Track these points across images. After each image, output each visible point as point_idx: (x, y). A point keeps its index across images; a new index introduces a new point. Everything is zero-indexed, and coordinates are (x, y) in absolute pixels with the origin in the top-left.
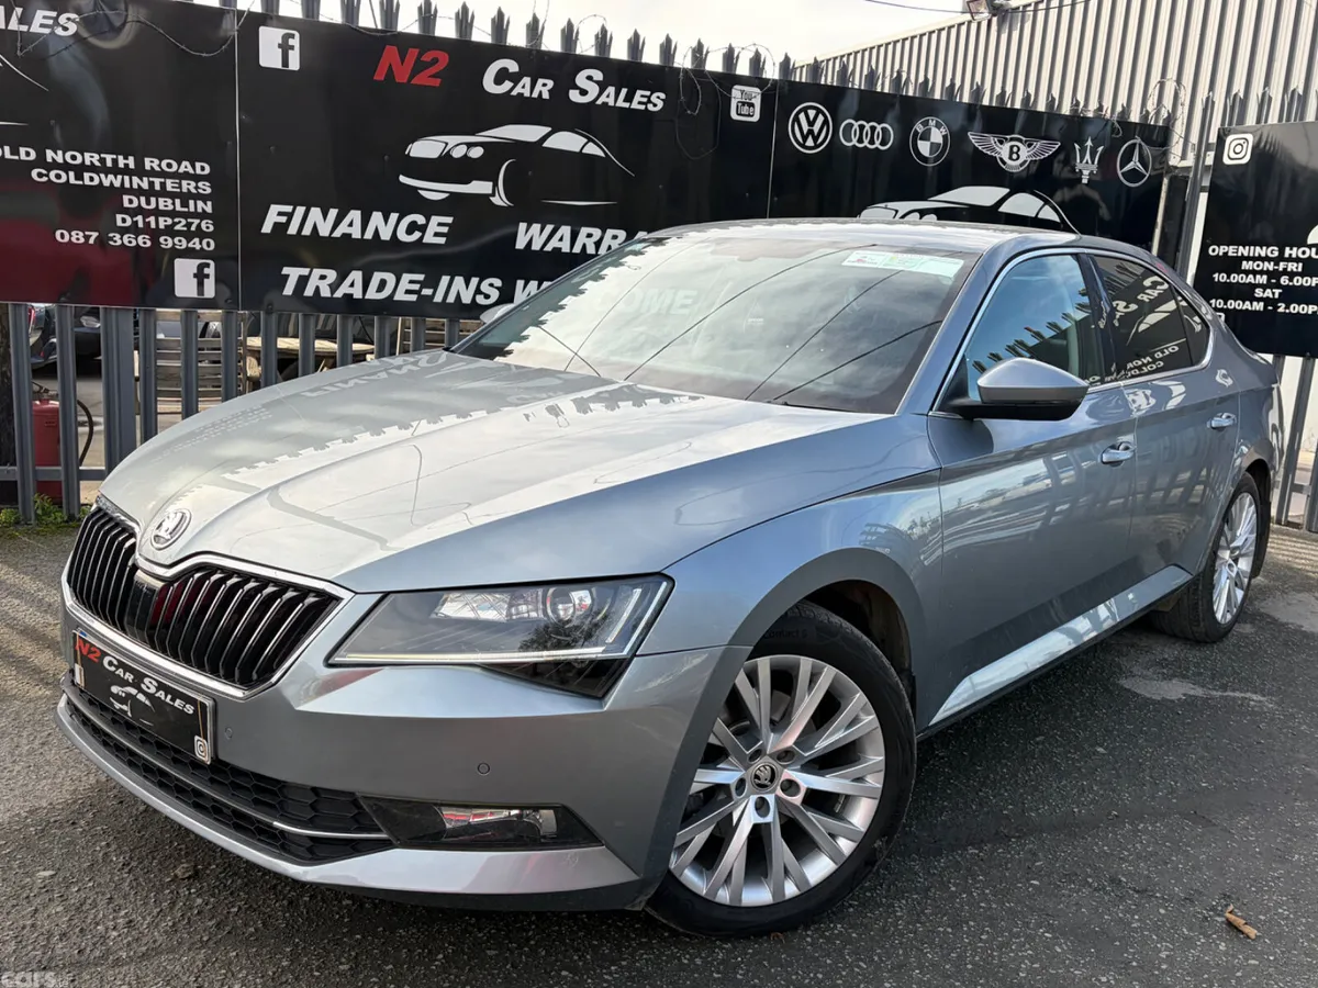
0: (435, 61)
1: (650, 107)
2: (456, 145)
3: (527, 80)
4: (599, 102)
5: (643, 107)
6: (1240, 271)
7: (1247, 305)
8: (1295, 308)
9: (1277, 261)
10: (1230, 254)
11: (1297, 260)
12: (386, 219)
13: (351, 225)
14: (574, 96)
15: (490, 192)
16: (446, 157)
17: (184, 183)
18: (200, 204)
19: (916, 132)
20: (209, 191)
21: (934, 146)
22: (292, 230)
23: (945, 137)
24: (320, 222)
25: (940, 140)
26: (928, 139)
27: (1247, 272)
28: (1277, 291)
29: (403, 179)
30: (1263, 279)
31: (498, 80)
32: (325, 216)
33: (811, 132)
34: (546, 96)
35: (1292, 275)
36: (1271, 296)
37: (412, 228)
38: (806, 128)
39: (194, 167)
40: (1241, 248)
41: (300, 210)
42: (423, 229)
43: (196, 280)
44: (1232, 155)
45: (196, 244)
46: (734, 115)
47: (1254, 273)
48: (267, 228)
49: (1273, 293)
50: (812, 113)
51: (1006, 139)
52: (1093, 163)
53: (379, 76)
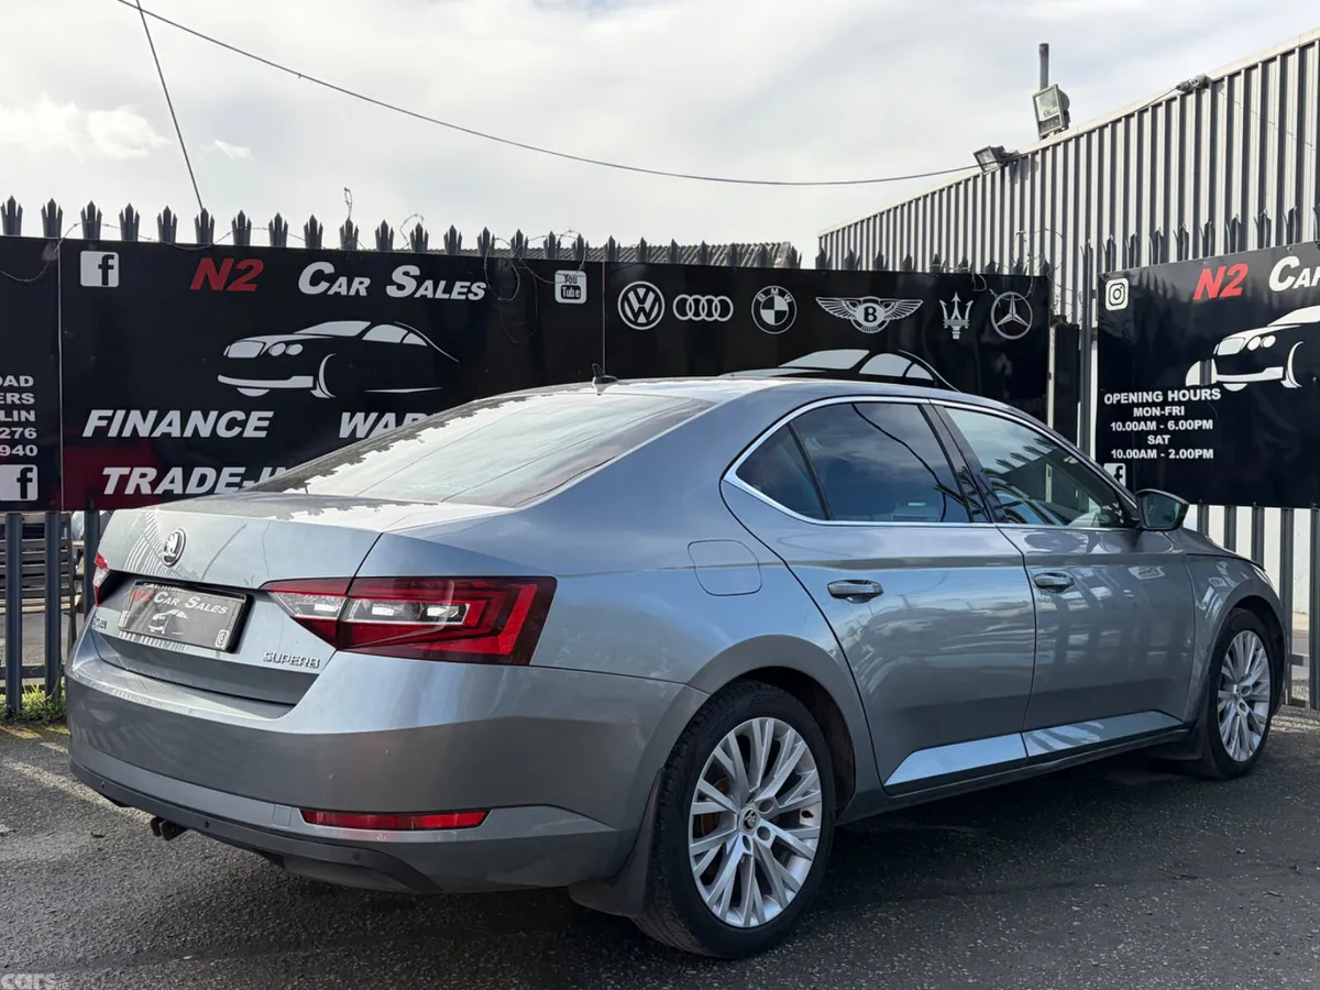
0: (250, 268)
1: (471, 297)
2: (275, 344)
3: (343, 280)
4: (418, 295)
5: (463, 297)
6: (1133, 419)
7: (1143, 454)
8: (1185, 454)
9: (1162, 405)
10: (1123, 402)
11: (1179, 403)
12: (205, 418)
13: (170, 424)
14: (392, 291)
15: (311, 385)
16: (265, 356)
17: (9, 395)
18: (23, 413)
19: (758, 302)
20: (32, 401)
21: (779, 315)
22: (113, 433)
23: (790, 304)
24: (140, 424)
25: (786, 308)
26: (773, 308)
27: (1139, 419)
28: (1167, 437)
29: (222, 379)
30: (1152, 426)
31: (315, 281)
32: (144, 417)
33: (642, 309)
34: (363, 293)
35: (1177, 419)
36: (1162, 442)
37: (231, 424)
38: (636, 306)
39: (18, 381)
40: (1131, 394)
41: (120, 414)
42: (243, 424)
43: (19, 484)
44: (1114, 301)
45: (19, 450)
46: (559, 298)
47: (1145, 419)
48: (88, 432)
49: (1164, 439)
50: (641, 292)
51: (860, 302)
52: (963, 317)
53: (196, 285)
